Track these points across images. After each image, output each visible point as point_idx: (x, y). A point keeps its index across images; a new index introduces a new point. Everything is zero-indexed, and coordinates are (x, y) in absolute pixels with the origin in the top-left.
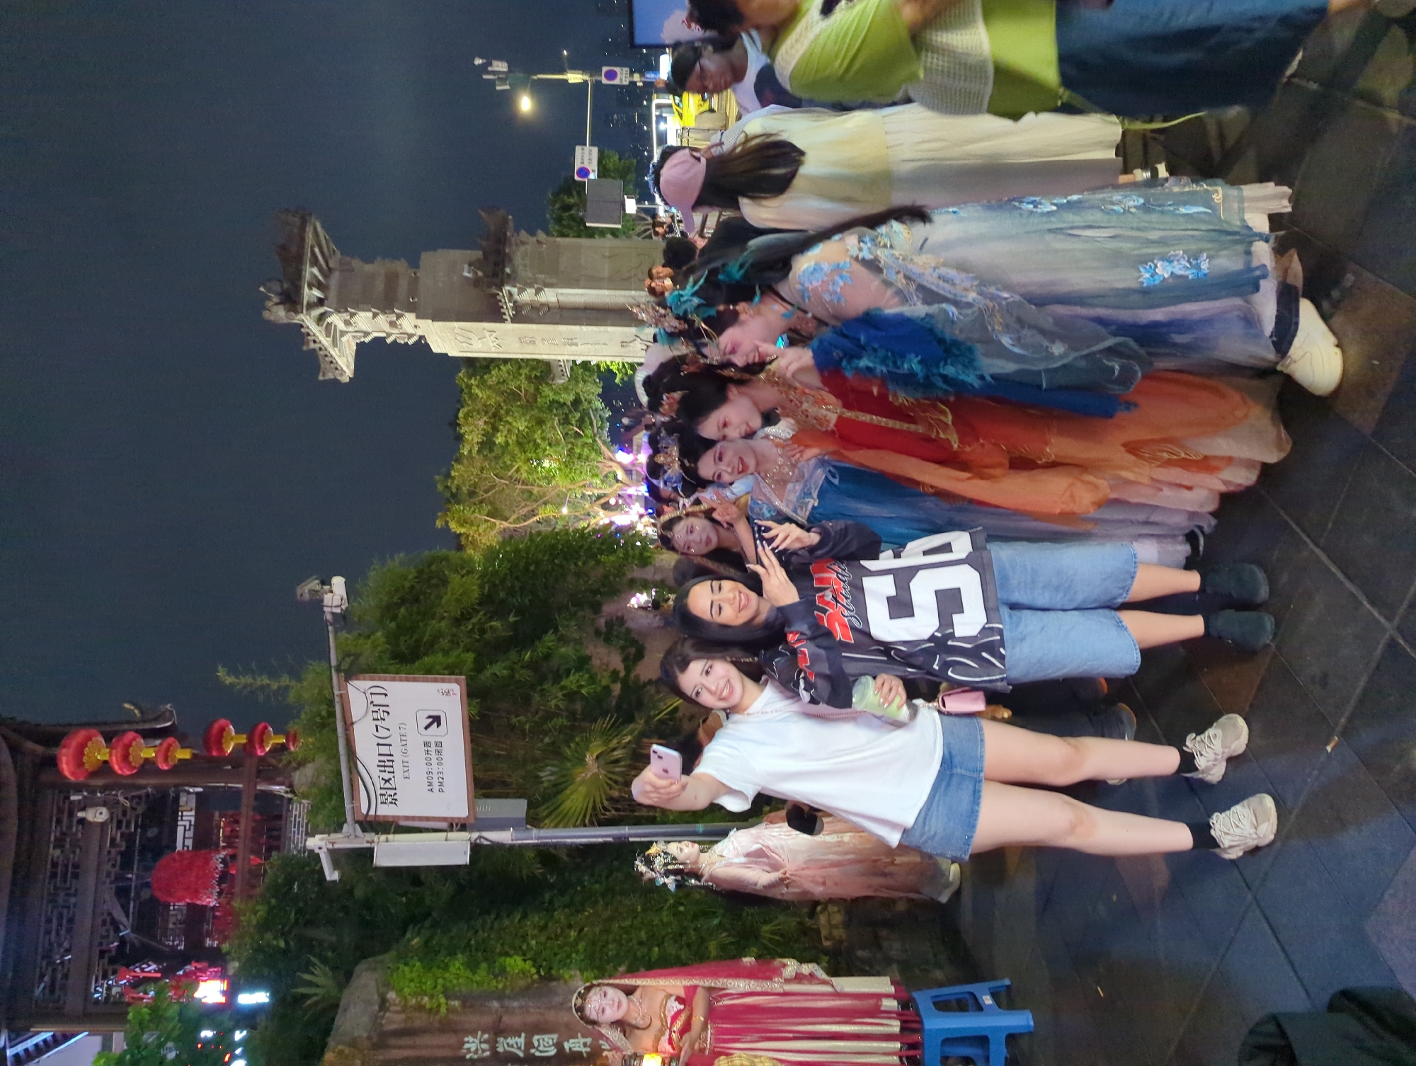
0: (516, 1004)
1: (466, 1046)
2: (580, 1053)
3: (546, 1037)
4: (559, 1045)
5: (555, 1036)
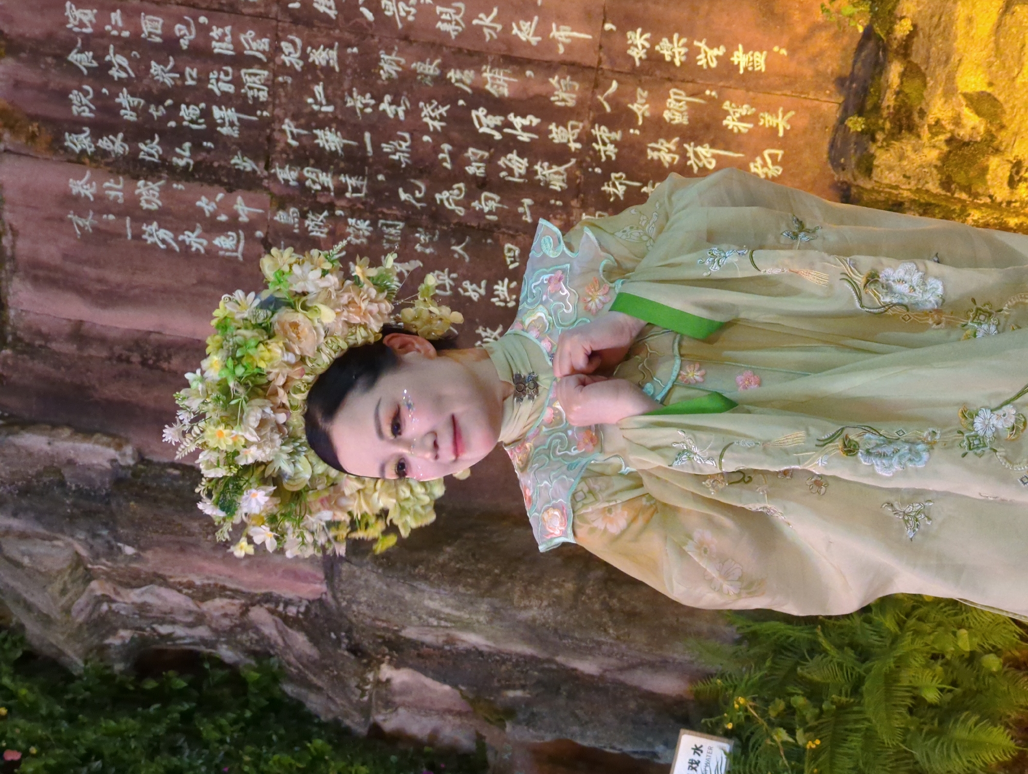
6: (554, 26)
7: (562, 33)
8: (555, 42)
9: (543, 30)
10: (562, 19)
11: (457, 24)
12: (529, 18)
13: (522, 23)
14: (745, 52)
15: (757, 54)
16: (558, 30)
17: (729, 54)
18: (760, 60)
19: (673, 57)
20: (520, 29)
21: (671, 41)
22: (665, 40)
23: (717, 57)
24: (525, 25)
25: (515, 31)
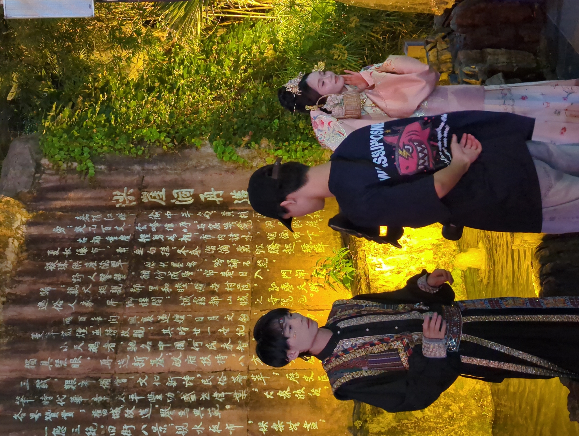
0: (155, 167)
1: (115, 198)
2: (215, 201)
3: (184, 191)
4: (195, 197)
5: (192, 190)
6: (227, 425)
7: (231, 427)
8: (228, 431)
9: (222, 427)
10: (230, 422)
11: (185, 430)
12: (216, 424)
13: (213, 426)
14: (308, 423)
15: (313, 423)
16: (229, 426)
17: (301, 425)
18: (315, 425)
19: (279, 429)
20: (212, 428)
21: (277, 424)
22: (274, 424)
23: (297, 427)
24: (214, 427)
25: (210, 429)
